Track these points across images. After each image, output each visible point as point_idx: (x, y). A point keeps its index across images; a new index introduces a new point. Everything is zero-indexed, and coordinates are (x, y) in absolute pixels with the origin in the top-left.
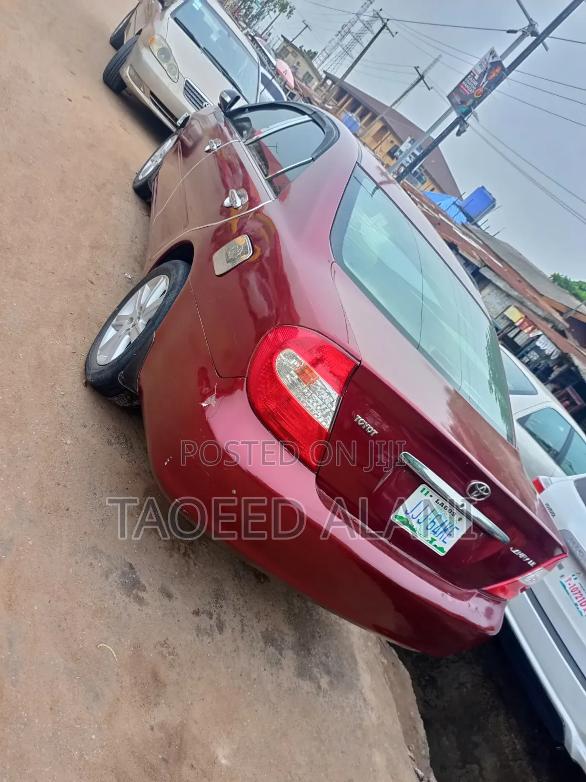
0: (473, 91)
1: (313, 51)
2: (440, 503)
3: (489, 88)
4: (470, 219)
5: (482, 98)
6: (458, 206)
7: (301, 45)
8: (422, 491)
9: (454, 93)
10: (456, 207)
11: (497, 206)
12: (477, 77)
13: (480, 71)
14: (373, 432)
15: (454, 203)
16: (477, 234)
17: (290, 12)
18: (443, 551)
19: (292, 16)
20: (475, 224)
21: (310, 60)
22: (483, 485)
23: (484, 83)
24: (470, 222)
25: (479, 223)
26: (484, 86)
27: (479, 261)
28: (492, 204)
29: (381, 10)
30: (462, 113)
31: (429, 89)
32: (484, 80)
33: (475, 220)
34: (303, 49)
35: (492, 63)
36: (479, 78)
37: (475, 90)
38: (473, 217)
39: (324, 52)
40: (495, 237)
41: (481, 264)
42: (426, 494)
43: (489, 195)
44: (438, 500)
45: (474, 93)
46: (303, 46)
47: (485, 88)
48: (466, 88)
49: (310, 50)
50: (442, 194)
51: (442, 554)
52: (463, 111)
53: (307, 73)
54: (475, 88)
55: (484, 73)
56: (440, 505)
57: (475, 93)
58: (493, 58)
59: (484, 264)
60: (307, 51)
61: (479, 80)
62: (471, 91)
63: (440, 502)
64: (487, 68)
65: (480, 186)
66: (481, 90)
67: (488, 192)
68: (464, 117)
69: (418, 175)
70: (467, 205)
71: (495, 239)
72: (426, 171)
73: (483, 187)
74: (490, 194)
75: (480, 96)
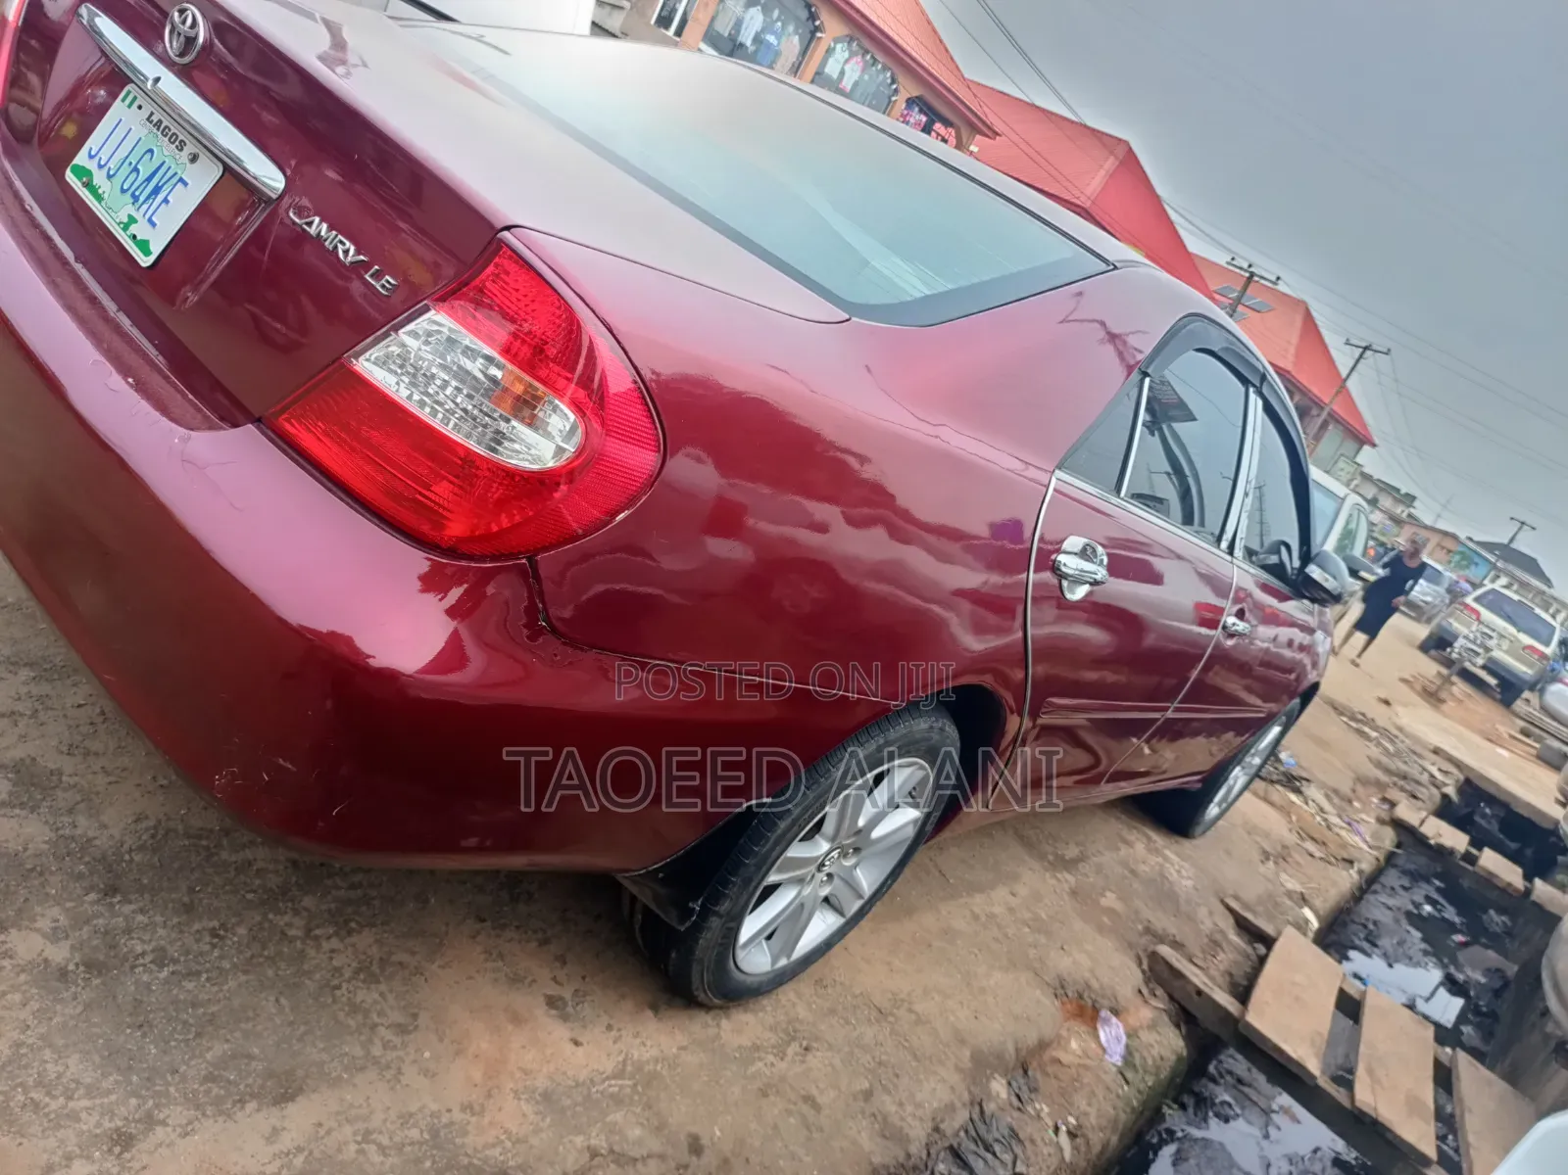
2: (155, 121)
8: (123, 100)
18: (147, 253)
22: (186, 10)
42: (129, 106)
44: (152, 114)
51: (146, 261)
56: (155, 126)
63: (155, 118)
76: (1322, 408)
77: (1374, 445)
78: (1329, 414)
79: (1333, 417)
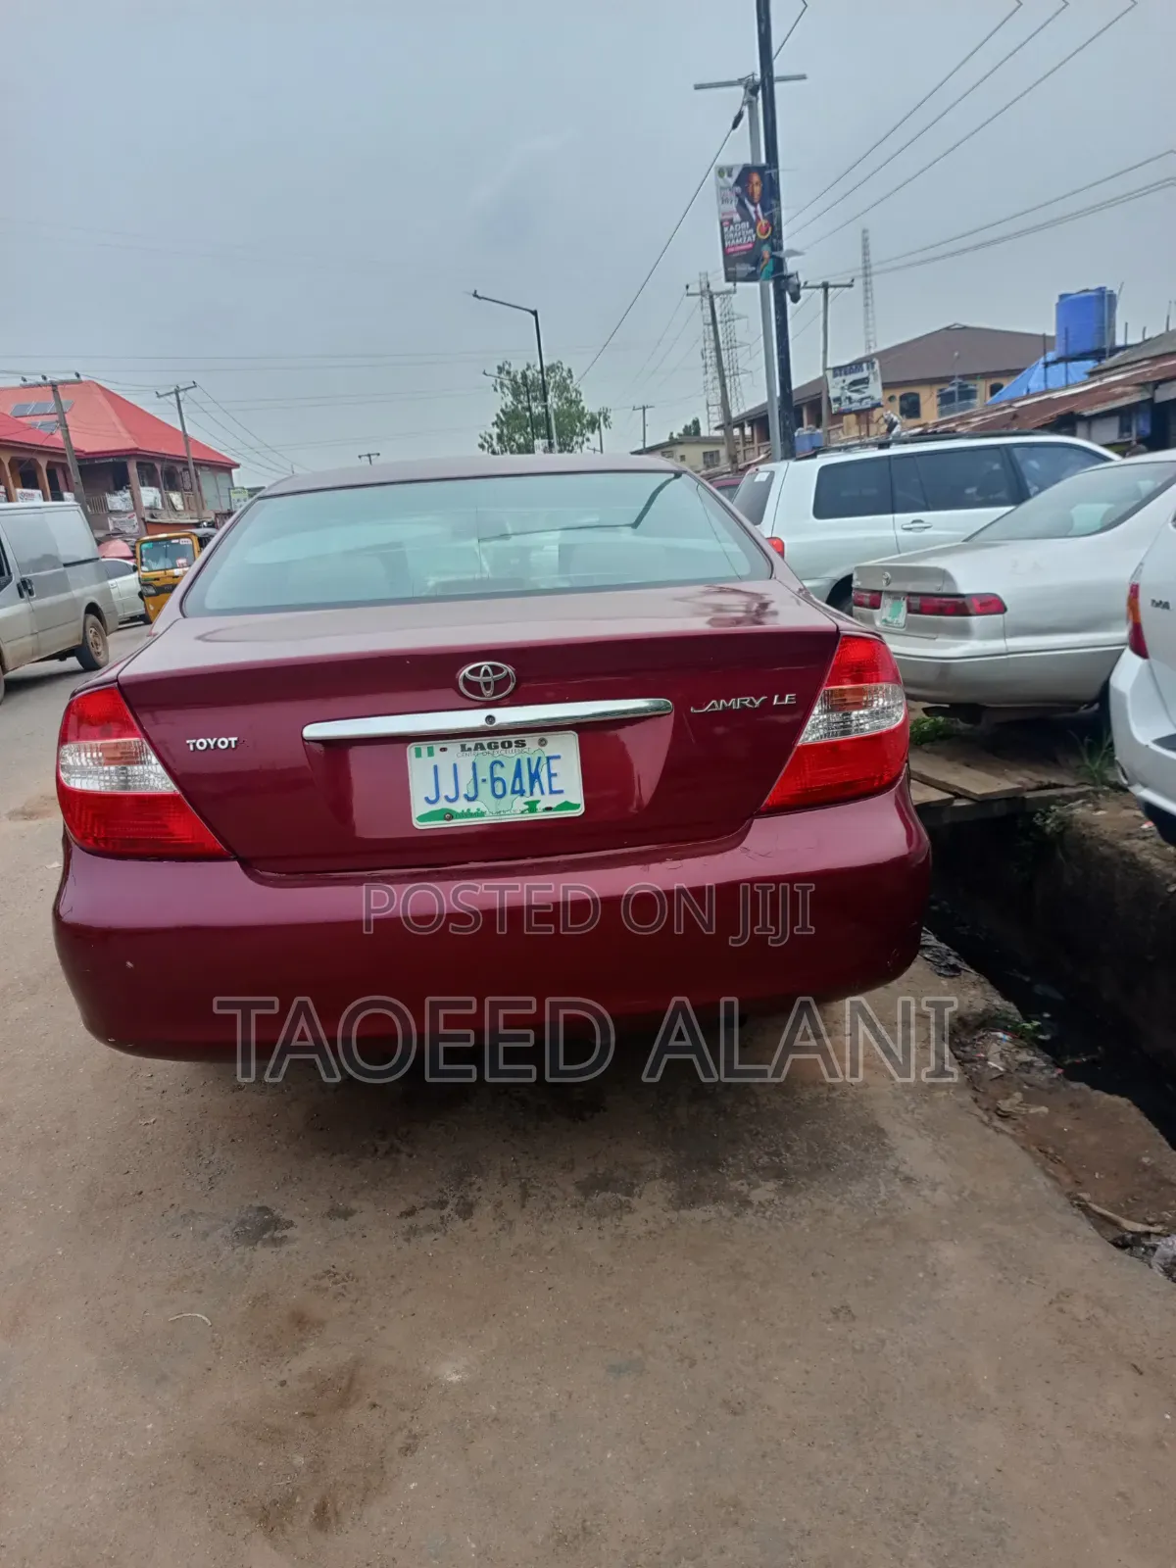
0: (754, 236)
1: (689, 423)
2: (473, 748)
3: (770, 209)
4: (1098, 354)
5: (776, 229)
6: (1055, 362)
7: (668, 436)
8: (419, 756)
9: (730, 269)
10: (1054, 367)
11: (1116, 292)
12: (737, 217)
13: (733, 206)
14: (230, 742)
15: (1046, 365)
16: (1129, 360)
17: (606, 420)
19: (610, 420)
20: (1116, 350)
21: (696, 438)
22: (481, 667)
23: (756, 212)
24: (1104, 358)
25: (1119, 342)
26: (760, 214)
27: (1140, 391)
28: (1106, 299)
29: (687, 287)
30: (773, 273)
31: (850, 286)
32: (752, 209)
33: (1107, 346)
34: (675, 436)
35: (737, 183)
36: (741, 215)
37: (755, 232)
38: (1096, 347)
39: (710, 408)
40: (1171, 329)
41: (1148, 391)
42: (431, 755)
43: (1083, 295)
44: (464, 746)
45: (757, 237)
46: (672, 434)
47: (766, 214)
48: (739, 245)
49: (686, 427)
50: (1019, 377)
51: (580, 812)
52: (771, 269)
53: (705, 454)
54: (752, 231)
55: (741, 204)
56: (476, 749)
57: (759, 235)
58: (730, 175)
59: (1151, 387)
60: (681, 432)
61: (745, 216)
62: (749, 239)
63: (471, 746)
64: (737, 195)
65: (1056, 300)
66: (763, 222)
67: (1078, 293)
68: (780, 274)
69: (957, 396)
70: (1067, 344)
71: (1173, 331)
72: (964, 377)
73: (1062, 297)
74: (1086, 291)
75: (770, 229)
76: (187, 463)
77: (237, 466)
78: (194, 464)
79: (199, 464)
